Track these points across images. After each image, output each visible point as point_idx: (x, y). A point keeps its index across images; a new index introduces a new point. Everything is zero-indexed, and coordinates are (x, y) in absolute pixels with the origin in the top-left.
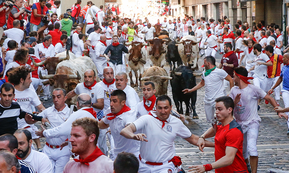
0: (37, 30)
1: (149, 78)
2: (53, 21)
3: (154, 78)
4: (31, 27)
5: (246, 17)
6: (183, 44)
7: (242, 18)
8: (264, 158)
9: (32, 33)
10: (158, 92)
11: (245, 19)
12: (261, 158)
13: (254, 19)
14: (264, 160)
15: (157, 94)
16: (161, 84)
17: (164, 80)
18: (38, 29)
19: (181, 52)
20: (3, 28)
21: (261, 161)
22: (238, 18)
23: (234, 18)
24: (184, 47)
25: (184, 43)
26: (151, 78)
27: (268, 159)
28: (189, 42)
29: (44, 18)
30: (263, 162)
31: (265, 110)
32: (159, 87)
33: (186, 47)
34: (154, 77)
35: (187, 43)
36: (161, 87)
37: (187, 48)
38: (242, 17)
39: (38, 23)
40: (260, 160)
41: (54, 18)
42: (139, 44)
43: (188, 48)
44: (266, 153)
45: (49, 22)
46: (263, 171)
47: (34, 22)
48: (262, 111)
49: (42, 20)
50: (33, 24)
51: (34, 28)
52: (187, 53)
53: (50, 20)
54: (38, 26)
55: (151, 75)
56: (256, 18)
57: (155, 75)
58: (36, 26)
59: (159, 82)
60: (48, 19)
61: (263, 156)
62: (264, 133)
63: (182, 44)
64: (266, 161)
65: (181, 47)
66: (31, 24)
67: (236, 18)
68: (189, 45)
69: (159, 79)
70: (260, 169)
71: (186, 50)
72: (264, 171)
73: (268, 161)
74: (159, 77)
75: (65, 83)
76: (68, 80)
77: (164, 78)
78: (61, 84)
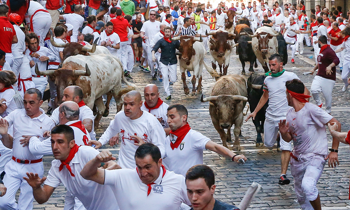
0: (96, 15)
1: (216, 99)
2: (113, 5)
3: (223, 98)
4: (90, 11)
5: (324, 2)
6: (258, 38)
7: (320, 3)
8: (344, 156)
9: (90, 18)
10: (227, 119)
11: (324, 4)
12: (340, 156)
13: (333, 4)
14: (344, 158)
15: (226, 121)
16: (233, 107)
17: (238, 101)
18: (97, 13)
19: (255, 48)
20: (59, 12)
21: (341, 159)
22: (315, 2)
23: (311, 3)
24: (259, 41)
25: (258, 36)
26: (219, 98)
27: (348, 157)
28: (265, 36)
29: (104, 2)
30: (342, 160)
31: (345, 104)
32: (229, 111)
33: (260, 42)
34: (224, 96)
35: (262, 36)
36: (233, 111)
37: (262, 43)
38: (320, 1)
39: (97, 7)
40: (339, 158)
41: (114, 1)
42: (189, 39)
43: (264, 43)
44: (346, 151)
45: (109, 6)
46: (342, 170)
47: (92, 6)
48: (342, 104)
49: (102, 4)
50: (91, 8)
51: (93, 12)
52: (263, 50)
53: (111, 4)
54: (97, 10)
55: (219, 94)
56: (335, 3)
57: (225, 94)
58: (95, 10)
59: (229, 105)
60: (108, 3)
61: (342, 153)
62: (344, 129)
63: (256, 37)
64: (346, 159)
65: (254, 42)
66: (89, 8)
67: (314, 2)
68: (264, 40)
69: (230, 100)
70: (339, 168)
71: (261, 46)
72: (344, 170)
73: (348, 159)
74: (230, 97)
75: (69, 80)
76: (73, 76)
77: (237, 98)
78: (64, 81)
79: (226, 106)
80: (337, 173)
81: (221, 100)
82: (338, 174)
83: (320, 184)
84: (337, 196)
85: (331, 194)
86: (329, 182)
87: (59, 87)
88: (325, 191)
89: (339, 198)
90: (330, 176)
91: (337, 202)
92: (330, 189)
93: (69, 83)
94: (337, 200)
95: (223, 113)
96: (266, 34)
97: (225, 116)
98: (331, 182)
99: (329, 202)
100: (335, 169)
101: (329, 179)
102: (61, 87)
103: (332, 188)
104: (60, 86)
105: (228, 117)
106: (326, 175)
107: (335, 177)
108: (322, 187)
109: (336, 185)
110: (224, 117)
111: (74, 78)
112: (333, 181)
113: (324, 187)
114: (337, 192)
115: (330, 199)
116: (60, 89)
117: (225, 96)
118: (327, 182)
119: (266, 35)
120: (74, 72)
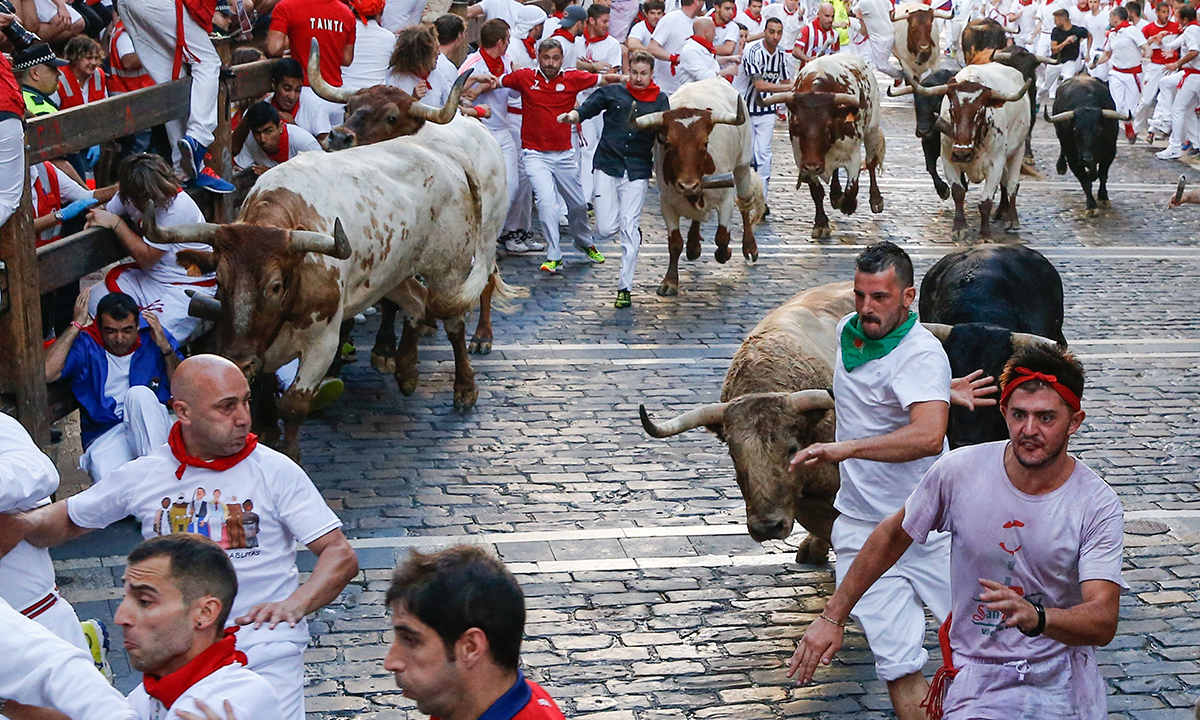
1: (722, 414)
3: (748, 407)
10: (768, 496)
15: (766, 504)
16: (794, 442)
17: (816, 416)
24: (951, 113)
26: (729, 413)
28: (973, 96)
32: (774, 462)
33: (954, 116)
34: (745, 404)
37: (958, 122)
43: (965, 122)
59: (773, 433)
69: (776, 414)
74: (775, 399)
75: (269, 271)
76: (286, 255)
77: (807, 403)
78: (252, 272)
79: (758, 441)
80: (1194, 421)
81: (741, 417)
82: (1196, 424)
83: (1148, 450)
84: (1193, 483)
85: (1177, 478)
86: (1172, 445)
87: (233, 293)
88: (1161, 468)
89: (1196, 487)
90: (1173, 430)
91: (1192, 498)
92: (1174, 462)
93: (268, 280)
94: (1191, 493)
95: (751, 475)
96: (978, 89)
97: (759, 487)
98: (1177, 445)
99: (1169, 497)
100: (1188, 412)
101: (1172, 437)
102: (236, 296)
103: (1180, 461)
104: (236, 290)
105: (774, 487)
106: (1163, 425)
107: (1187, 432)
108: (1152, 458)
109: (1189, 453)
110: (756, 490)
111: (289, 262)
112: (1181, 443)
113: (1159, 459)
114: (1191, 472)
115: (1172, 491)
116: (237, 304)
117: (752, 400)
118: (1166, 446)
119: (977, 94)
120: (290, 240)
